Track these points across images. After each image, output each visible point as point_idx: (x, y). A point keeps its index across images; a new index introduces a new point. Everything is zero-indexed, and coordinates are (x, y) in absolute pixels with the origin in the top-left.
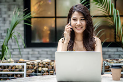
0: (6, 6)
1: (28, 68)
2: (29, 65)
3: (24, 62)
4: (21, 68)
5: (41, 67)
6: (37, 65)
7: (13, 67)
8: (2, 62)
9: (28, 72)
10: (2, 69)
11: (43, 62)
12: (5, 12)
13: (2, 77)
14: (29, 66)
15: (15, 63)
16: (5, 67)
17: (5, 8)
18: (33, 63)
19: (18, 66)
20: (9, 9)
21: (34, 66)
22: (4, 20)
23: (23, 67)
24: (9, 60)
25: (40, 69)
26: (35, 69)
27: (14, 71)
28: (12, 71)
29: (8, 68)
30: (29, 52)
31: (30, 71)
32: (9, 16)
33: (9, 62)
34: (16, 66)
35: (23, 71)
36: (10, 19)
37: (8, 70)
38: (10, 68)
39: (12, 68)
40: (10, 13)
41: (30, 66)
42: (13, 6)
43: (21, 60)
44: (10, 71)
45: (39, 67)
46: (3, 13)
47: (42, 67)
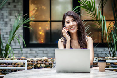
0: (7, 11)
1: (28, 65)
2: (29, 61)
3: (25, 59)
4: (22, 64)
5: (39, 63)
6: (36, 62)
7: (16, 63)
8: (6, 59)
9: (28, 67)
10: (6, 65)
11: (41, 60)
12: (7, 16)
13: (6, 72)
14: (29, 63)
15: (17, 60)
16: (9, 64)
17: (6, 13)
18: (33, 60)
19: (20, 63)
20: (10, 14)
21: (33, 63)
22: (6, 23)
23: (24, 64)
24: (12, 58)
25: (39, 65)
26: (34, 66)
27: (16, 67)
28: (15, 67)
29: (11, 65)
30: (27, 51)
31: (30, 66)
32: (10, 20)
33: (12, 59)
34: (19, 63)
35: (25, 67)
36: (11, 23)
37: (11, 66)
38: (13, 64)
39: (15, 65)
40: (11, 17)
41: (31, 62)
42: (13, 12)
43: (23, 58)
44: (13, 67)
45: (38, 63)
46: (5, 17)
47: (41, 64)
